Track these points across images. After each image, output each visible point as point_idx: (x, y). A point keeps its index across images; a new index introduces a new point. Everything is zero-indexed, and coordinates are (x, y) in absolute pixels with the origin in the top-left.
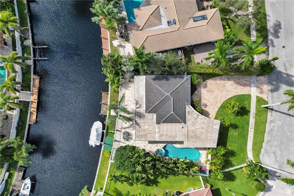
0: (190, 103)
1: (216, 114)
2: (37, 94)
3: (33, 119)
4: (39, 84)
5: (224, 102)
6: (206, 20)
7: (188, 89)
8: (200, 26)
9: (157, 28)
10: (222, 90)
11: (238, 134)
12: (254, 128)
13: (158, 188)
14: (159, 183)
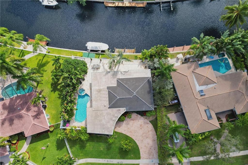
0: (128, 111)
1: (120, 132)
2: (130, 6)
3: (109, 4)
4: (139, 6)
5: (132, 138)
6: (207, 119)
7: (141, 109)
8: (201, 115)
9: (196, 83)
10: (143, 136)
11: (101, 151)
12: (108, 163)
13: (49, 92)
14: (54, 93)
